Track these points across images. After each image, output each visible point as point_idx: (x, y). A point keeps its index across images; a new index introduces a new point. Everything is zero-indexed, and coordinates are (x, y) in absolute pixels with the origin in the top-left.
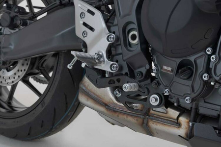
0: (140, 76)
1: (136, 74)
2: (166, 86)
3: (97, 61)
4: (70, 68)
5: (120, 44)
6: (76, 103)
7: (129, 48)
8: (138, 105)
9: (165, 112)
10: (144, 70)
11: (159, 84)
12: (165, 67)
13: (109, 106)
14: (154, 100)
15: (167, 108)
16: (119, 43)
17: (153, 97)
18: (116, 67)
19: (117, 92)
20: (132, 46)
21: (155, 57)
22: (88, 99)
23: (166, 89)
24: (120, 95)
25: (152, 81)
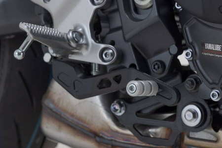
0: (160, 70)
1: (151, 67)
2: (214, 83)
3: (73, 44)
4: (20, 57)
5: (117, 10)
6: (39, 140)
7: (135, 15)
8: (158, 130)
9: (214, 139)
10: (166, 58)
11: (198, 82)
12: (209, 46)
13: (102, 137)
14: (190, 115)
15: (217, 130)
16: (115, 7)
17: (189, 110)
18: (112, 55)
19: (117, 107)
20: (141, 11)
21: (187, 29)
22: (60, 127)
23: (213, 89)
24: (123, 112)
25: (183, 79)
